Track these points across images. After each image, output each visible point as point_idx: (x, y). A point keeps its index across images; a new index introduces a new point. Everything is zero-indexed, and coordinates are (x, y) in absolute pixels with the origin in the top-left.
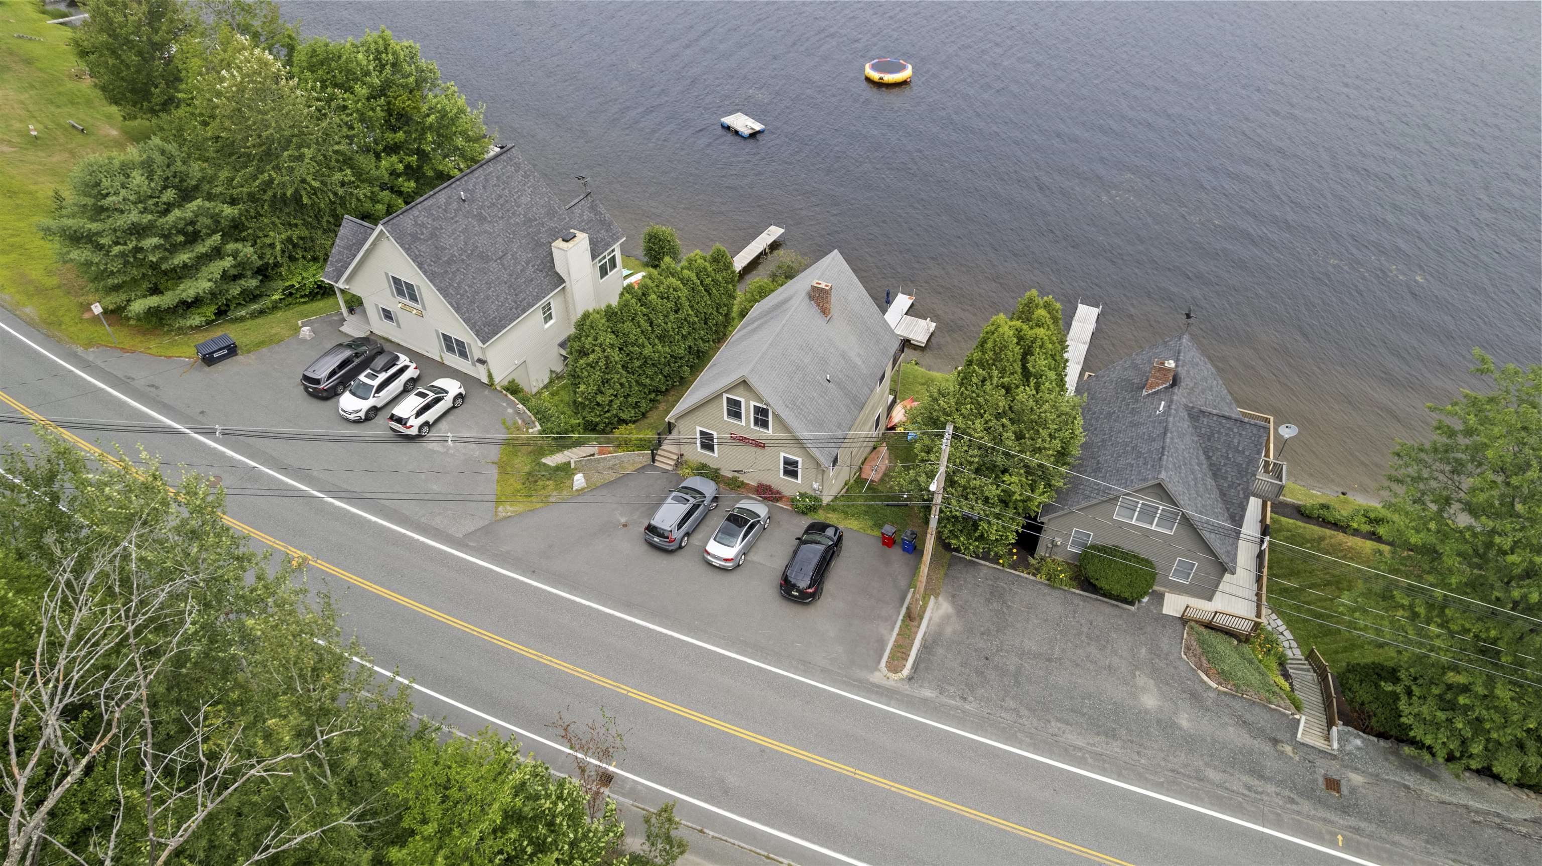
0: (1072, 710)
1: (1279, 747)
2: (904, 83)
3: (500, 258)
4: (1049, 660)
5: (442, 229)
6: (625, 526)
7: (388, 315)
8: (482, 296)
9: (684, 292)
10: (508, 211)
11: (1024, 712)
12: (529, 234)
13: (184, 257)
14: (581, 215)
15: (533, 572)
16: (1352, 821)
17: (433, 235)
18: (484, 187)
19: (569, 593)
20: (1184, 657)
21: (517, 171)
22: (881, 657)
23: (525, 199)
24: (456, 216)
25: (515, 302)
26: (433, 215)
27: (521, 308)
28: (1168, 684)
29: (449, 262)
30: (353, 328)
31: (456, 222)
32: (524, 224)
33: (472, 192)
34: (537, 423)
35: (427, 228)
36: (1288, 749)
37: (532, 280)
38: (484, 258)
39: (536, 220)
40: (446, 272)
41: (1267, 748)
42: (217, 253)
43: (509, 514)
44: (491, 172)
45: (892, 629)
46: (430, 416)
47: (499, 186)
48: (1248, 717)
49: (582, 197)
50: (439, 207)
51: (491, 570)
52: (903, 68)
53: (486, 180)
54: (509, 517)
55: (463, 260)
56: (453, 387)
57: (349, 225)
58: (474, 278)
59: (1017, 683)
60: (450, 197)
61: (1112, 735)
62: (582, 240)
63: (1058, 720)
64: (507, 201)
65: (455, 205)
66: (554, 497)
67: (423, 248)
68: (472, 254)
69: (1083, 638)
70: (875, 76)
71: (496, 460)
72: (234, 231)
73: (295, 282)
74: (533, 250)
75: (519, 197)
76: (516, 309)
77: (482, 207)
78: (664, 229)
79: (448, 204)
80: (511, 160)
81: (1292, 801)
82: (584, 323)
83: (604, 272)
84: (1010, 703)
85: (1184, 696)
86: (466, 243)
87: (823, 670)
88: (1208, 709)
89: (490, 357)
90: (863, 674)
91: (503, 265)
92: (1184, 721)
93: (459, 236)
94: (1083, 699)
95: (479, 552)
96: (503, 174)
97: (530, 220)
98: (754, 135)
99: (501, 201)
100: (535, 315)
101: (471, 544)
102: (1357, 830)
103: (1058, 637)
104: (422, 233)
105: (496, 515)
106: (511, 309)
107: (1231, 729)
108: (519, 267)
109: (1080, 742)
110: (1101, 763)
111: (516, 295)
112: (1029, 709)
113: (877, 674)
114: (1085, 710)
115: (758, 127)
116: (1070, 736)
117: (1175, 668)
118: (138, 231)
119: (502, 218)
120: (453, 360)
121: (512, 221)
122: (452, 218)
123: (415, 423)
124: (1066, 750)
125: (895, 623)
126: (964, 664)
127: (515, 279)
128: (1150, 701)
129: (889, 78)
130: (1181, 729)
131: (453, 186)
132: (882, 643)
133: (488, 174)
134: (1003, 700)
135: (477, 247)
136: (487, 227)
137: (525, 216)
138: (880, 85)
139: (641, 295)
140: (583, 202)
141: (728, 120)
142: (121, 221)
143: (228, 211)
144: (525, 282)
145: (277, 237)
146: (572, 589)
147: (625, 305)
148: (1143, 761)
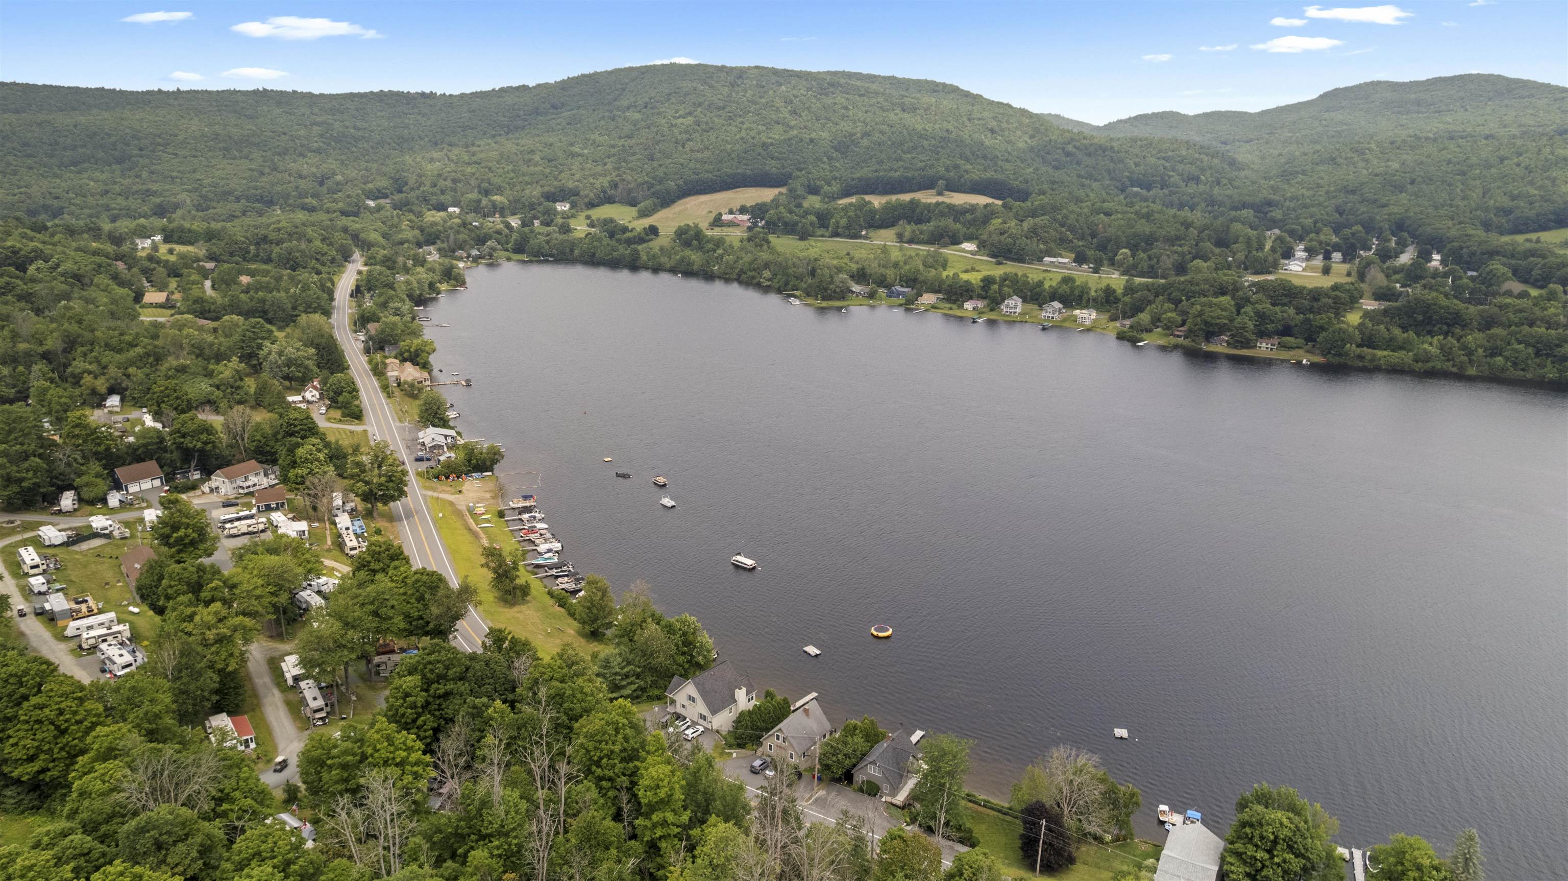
2: (888, 637)
3: (721, 693)
5: (707, 682)
7: (683, 706)
8: (714, 703)
9: (772, 708)
10: (725, 679)
12: (729, 686)
13: (624, 683)
14: (745, 683)
17: (705, 683)
20: (882, 808)
21: (728, 667)
23: (730, 676)
24: (713, 678)
25: (722, 706)
26: (706, 678)
27: (724, 708)
29: (707, 691)
30: (670, 709)
32: (728, 683)
33: (714, 673)
34: (724, 741)
35: (704, 681)
37: (728, 700)
38: (716, 691)
39: (731, 682)
40: (706, 694)
42: (632, 683)
46: (695, 735)
47: (722, 671)
52: (888, 630)
53: (719, 670)
55: (711, 691)
56: (701, 729)
57: (676, 678)
58: (713, 697)
60: (709, 673)
62: (744, 689)
64: (725, 676)
65: (710, 675)
67: (701, 687)
68: (714, 689)
69: (858, 804)
70: (875, 633)
72: (638, 676)
73: (651, 694)
74: (729, 691)
75: (728, 676)
77: (719, 677)
78: (771, 689)
79: (708, 675)
80: (726, 664)
82: (742, 714)
83: (749, 700)
86: (713, 686)
89: (713, 721)
91: (721, 695)
93: (711, 684)
96: (724, 668)
98: (817, 655)
99: (723, 676)
100: (726, 712)
104: (700, 683)
106: (721, 708)
108: (725, 695)
111: (723, 704)
115: (818, 652)
117: (879, 810)
118: (616, 674)
119: (723, 680)
120: (701, 721)
121: (726, 682)
122: (711, 679)
123: (691, 736)
127: (724, 699)
129: (881, 635)
131: (710, 671)
133: (720, 668)
135: (715, 687)
136: (717, 683)
137: (729, 681)
138: (877, 637)
139: (759, 708)
140: (746, 679)
141: (806, 649)
142: (614, 671)
143: (639, 670)
144: (726, 700)
145: (649, 679)
147: (754, 709)
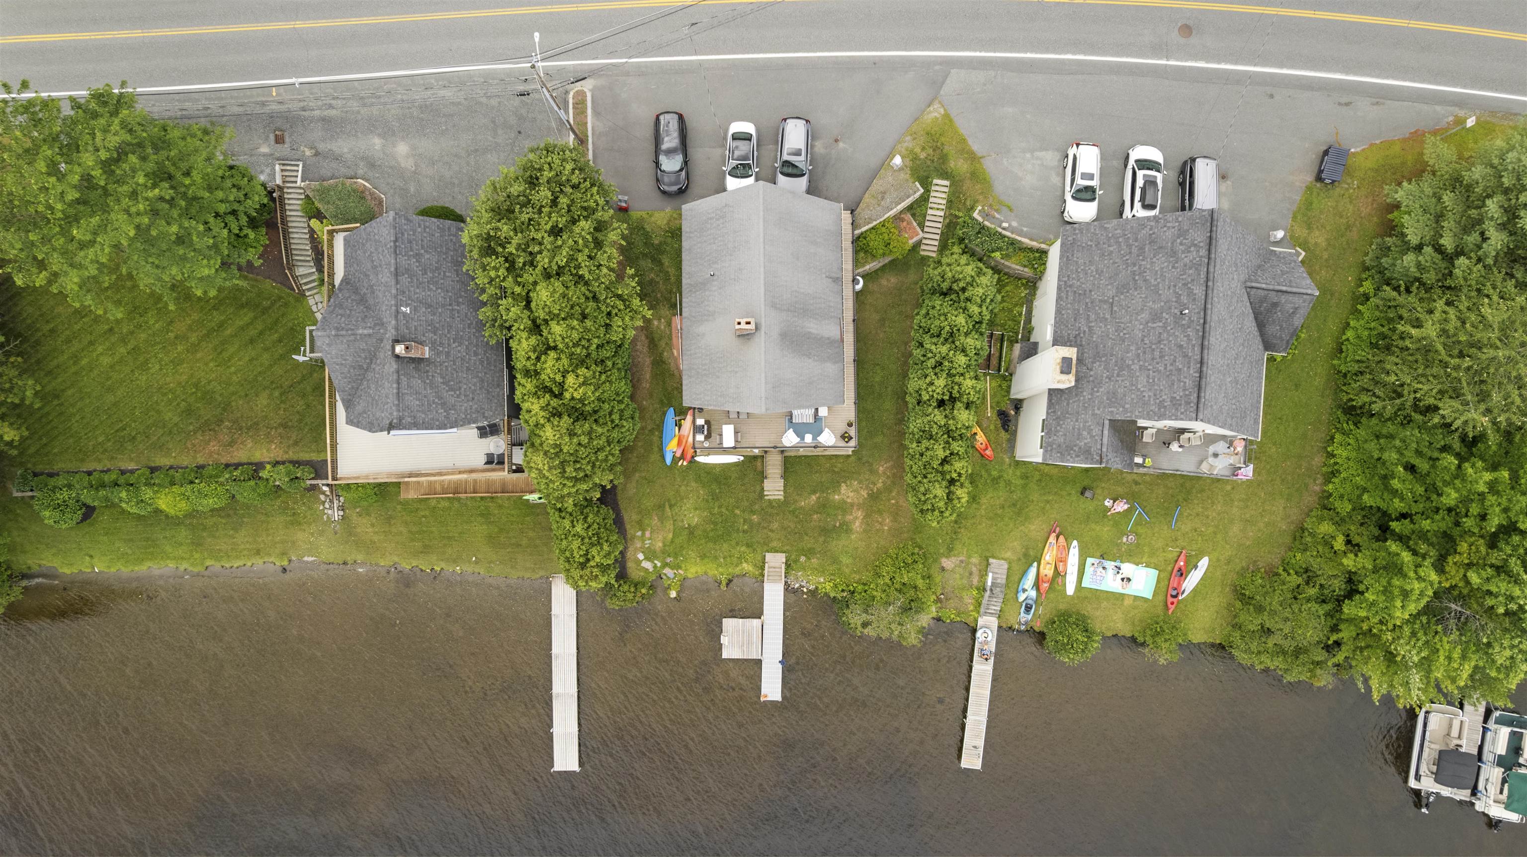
0: (452, 115)
1: (313, 151)
3: (1112, 304)
4: (477, 150)
5: (1173, 267)
6: (836, 141)
8: (1096, 258)
10: (1144, 353)
11: (484, 100)
12: (1112, 355)
14: (1090, 431)
15: (875, 63)
16: (267, 110)
17: (1174, 253)
18: (1181, 347)
19: (837, 57)
20: (383, 196)
21: (1173, 399)
22: (593, 102)
23: (1143, 380)
24: (1175, 292)
25: (1071, 286)
26: (1190, 268)
28: (391, 167)
29: (1141, 249)
31: (1169, 288)
32: (1122, 359)
33: (1184, 328)
34: (980, 219)
35: (1183, 252)
36: (308, 153)
37: (1075, 320)
38: (1122, 289)
39: (1118, 376)
40: (1136, 240)
41: (321, 147)
43: (931, 108)
44: (1189, 367)
45: (593, 129)
47: (1172, 365)
48: (334, 165)
49: (1104, 450)
50: (1193, 280)
51: (906, 50)
53: (1186, 356)
54: (929, 106)
55: (1134, 265)
58: (1114, 263)
59: (493, 122)
60: (1194, 299)
61: (423, 108)
63: (459, 103)
64: (1153, 359)
65: (1184, 299)
66: (908, 142)
67: (1169, 234)
68: (1134, 279)
69: (456, 182)
71: (981, 160)
74: (1097, 346)
75: (1148, 377)
76: (1065, 282)
77: (1165, 327)
79: (1191, 293)
80: (1188, 403)
81: (304, 109)
84: (494, 102)
85: (379, 163)
86: (1145, 280)
87: (627, 74)
88: (362, 158)
90: (601, 82)
91: (1105, 302)
92: (377, 142)
93: (1156, 279)
94: (447, 129)
95: (928, 63)
96: (1179, 380)
97: (1121, 369)
99: (1157, 354)
101: (937, 67)
102: (263, 104)
103: (474, 174)
104: (1181, 244)
105: (940, 102)
106: (1068, 276)
107: (346, 150)
108: (1093, 317)
109: (442, 93)
110: (426, 83)
111: (1075, 292)
112: (481, 103)
113: (591, 87)
114: (443, 120)
116: (450, 94)
117: (388, 184)
119: (1143, 340)
121: (1133, 348)
122: (1175, 286)
124: (450, 82)
125: (593, 134)
126: (534, 120)
127: (1087, 303)
128: (402, 149)
130: (379, 135)
131: (1202, 314)
132: (596, 113)
133: (1189, 363)
134: (499, 103)
135: (1136, 289)
136: (1145, 316)
137: (1128, 366)
140: (1099, 447)
144: (1078, 310)
146: (837, 61)
148: (399, 96)
